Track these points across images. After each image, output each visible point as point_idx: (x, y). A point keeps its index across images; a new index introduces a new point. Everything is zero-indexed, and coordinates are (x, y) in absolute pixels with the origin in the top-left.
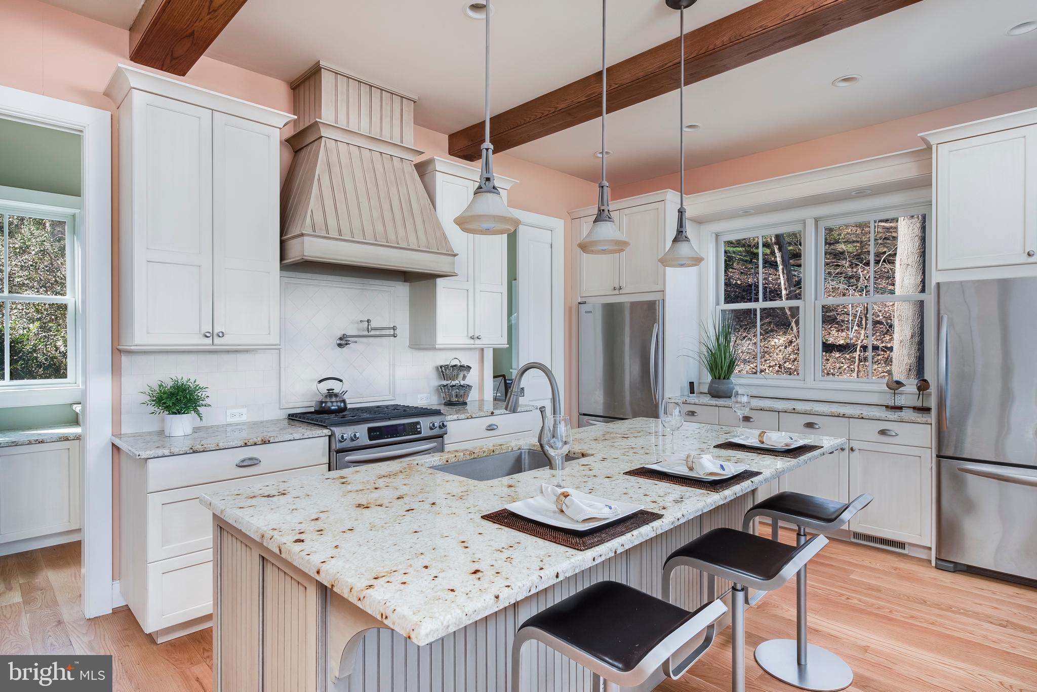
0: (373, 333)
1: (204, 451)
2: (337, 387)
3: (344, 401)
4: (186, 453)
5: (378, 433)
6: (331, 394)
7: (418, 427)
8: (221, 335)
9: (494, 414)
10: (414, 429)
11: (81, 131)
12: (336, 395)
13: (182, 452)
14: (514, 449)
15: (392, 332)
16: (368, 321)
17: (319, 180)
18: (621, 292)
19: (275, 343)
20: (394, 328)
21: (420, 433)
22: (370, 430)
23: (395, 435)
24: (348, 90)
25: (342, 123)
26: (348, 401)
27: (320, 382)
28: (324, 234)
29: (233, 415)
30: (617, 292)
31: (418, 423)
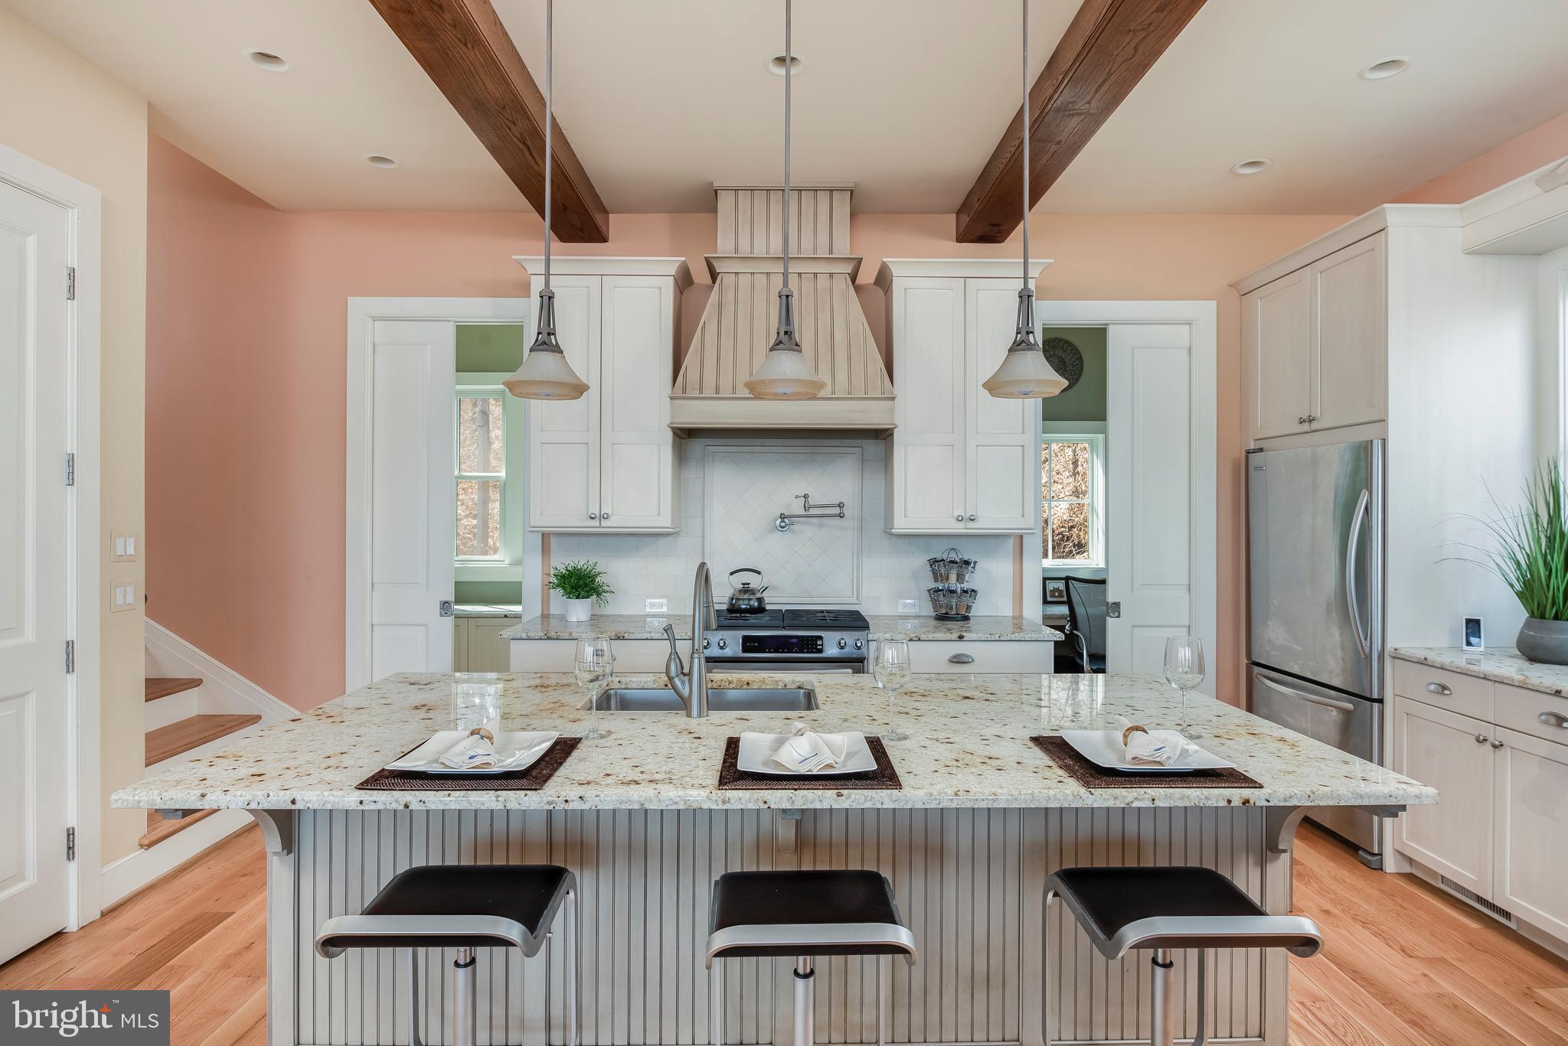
0: (812, 511)
1: (557, 639)
2: (754, 581)
3: (760, 600)
4: (541, 639)
5: (756, 644)
6: (746, 589)
7: (819, 642)
8: (605, 516)
9: (964, 639)
10: (811, 645)
11: (523, 322)
12: (752, 592)
13: (537, 637)
14: (788, 687)
15: (836, 511)
16: (806, 496)
17: (703, 328)
18: (1315, 426)
19: (666, 525)
20: (841, 505)
21: (820, 651)
22: (746, 639)
23: (781, 650)
24: (752, 206)
25: (745, 248)
26: (767, 600)
27: (732, 574)
28: (696, 394)
29: (652, 605)
30: (1306, 427)
31: (820, 638)
